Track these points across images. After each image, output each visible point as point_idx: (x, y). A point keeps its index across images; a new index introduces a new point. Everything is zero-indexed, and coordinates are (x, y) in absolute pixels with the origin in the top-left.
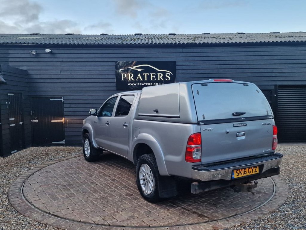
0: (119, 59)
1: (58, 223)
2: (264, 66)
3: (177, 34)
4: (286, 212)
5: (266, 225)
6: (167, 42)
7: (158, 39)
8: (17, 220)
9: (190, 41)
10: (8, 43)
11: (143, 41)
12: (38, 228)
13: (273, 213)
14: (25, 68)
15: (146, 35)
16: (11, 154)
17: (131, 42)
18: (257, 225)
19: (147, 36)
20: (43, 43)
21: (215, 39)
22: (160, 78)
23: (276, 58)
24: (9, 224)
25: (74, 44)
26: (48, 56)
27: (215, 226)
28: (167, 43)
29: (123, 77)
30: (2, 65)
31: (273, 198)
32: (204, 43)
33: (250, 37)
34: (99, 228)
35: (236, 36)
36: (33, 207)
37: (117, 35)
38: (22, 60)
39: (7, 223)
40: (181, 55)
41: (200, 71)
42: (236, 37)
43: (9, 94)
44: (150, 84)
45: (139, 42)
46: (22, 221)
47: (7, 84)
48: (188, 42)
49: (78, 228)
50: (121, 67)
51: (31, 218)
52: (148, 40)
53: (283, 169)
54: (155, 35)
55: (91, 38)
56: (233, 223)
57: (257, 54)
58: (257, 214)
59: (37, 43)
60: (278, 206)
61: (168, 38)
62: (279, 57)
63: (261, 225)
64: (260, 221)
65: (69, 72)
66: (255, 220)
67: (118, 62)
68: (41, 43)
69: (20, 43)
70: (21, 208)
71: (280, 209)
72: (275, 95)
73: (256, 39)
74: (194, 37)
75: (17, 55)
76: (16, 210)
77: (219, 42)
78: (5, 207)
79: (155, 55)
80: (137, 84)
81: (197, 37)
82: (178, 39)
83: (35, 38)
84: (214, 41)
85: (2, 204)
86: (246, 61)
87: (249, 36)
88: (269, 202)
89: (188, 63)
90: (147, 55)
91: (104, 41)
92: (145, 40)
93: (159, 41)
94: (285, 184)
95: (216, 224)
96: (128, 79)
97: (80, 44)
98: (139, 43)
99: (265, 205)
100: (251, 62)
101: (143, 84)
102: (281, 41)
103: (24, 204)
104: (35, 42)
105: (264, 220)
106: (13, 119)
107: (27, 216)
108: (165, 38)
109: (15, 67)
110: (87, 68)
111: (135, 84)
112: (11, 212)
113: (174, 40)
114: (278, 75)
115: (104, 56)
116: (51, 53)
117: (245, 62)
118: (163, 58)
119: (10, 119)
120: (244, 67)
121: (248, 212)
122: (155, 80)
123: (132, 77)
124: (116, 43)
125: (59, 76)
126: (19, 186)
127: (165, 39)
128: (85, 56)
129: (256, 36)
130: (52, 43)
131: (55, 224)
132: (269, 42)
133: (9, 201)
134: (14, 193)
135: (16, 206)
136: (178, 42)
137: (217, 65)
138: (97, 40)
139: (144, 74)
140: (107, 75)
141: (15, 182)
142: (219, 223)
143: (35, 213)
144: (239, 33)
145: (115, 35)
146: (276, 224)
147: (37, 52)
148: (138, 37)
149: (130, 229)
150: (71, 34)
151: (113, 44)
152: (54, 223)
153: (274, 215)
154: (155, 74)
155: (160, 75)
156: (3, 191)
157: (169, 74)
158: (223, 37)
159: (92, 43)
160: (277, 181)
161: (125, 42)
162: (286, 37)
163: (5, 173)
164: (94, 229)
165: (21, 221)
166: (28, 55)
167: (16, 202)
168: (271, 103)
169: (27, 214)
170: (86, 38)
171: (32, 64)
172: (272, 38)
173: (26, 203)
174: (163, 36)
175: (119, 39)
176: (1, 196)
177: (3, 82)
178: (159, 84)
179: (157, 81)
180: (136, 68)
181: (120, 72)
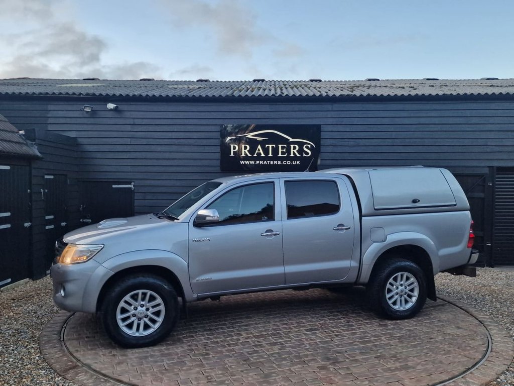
0: (226, 120)
2: (472, 135)
3: (323, 81)
6: (306, 94)
7: (292, 88)
9: (346, 93)
10: (47, 93)
11: (266, 92)
14: (73, 135)
15: (271, 82)
16: (46, 275)
17: (247, 93)
19: (273, 83)
20: (104, 93)
21: (387, 89)
22: (294, 152)
23: (491, 120)
28: (307, 95)
29: (232, 151)
30: (37, 129)
31: (486, 360)
32: (369, 95)
33: (447, 86)
36: (80, 365)
37: (223, 81)
38: (68, 121)
40: (330, 114)
41: (362, 142)
42: (424, 85)
43: (46, 177)
44: (277, 163)
45: (259, 93)
47: (44, 160)
48: (343, 93)
50: (230, 134)
51: (76, 383)
52: (276, 90)
53: (505, 311)
54: (287, 82)
55: (181, 86)
57: (460, 113)
59: (94, 94)
60: (496, 374)
61: (308, 86)
62: (497, 120)
65: (145, 141)
67: (225, 126)
68: (101, 94)
69: (67, 93)
70: (60, 365)
71: (499, 380)
72: (491, 184)
73: (457, 89)
74: (352, 85)
75: (61, 114)
76: (51, 368)
77: (394, 94)
78: (34, 362)
79: (286, 115)
80: (255, 162)
81: (357, 85)
82: (325, 88)
83: (90, 85)
84: (386, 92)
85: (30, 358)
86: (440, 126)
87: (445, 84)
88: (480, 368)
89: (341, 128)
90: (272, 115)
91: (203, 92)
92: (270, 90)
93: (294, 92)
94: (508, 337)
96: (240, 153)
97: (164, 96)
98: (260, 95)
99: (473, 372)
100: (447, 128)
101: (265, 162)
102: (501, 93)
103: (66, 359)
104: (91, 92)
106: (52, 217)
107: (69, 379)
108: (303, 86)
109: (57, 132)
110: (174, 135)
111: (252, 162)
112: (44, 371)
113: (319, 89)
114: (496, 149)
115: (203, 115)
116: (115, 110)
117: (439, 128)
118: (300, 120)
119: (47, 217)
120: (436, 135)
122: (286, 155)
123: (248, 151)
124: (222, 94)
125: (129, 148)
126: (57, 329)
127: (303, 88)
128: (170, 115)
129: (457, 85)
130: (118, 94)
132: (479, 93)
133: (41, 353)
134: (50, 340)
135: (53, 361)
136: (326, 94)
138: (190, 90)
139: (267, 146)
140: (206, 146)
141: (52, 322)
143: (84, 374)
144: (428, 79)
145: (221, 82)
147: (93, 109)
148: (259, 84)
150: (149, 80)
151: (217, 96)
154: (286, 146)
155: (295, 148)
156: (32, 337)
157: (309, 146)
158: (401, 86)
159: (182, 94)
160: (495, 331)
161: (236, 94)
162: (510, 86)
163: (35, 307)
166: (79, 112)
167: (53, 355)
168: (483, 197)
169: (70, 375)
170: (173, 86)
171: (85, 127)
172: (485, 87)
173: (68, 357)
174: (300, 84)
175: (227, 88)
176: (27, 345)
177: (38, 156)
178: (292, 162)
179: (288, 158)
180: (253, 136)
181: (228, 142)
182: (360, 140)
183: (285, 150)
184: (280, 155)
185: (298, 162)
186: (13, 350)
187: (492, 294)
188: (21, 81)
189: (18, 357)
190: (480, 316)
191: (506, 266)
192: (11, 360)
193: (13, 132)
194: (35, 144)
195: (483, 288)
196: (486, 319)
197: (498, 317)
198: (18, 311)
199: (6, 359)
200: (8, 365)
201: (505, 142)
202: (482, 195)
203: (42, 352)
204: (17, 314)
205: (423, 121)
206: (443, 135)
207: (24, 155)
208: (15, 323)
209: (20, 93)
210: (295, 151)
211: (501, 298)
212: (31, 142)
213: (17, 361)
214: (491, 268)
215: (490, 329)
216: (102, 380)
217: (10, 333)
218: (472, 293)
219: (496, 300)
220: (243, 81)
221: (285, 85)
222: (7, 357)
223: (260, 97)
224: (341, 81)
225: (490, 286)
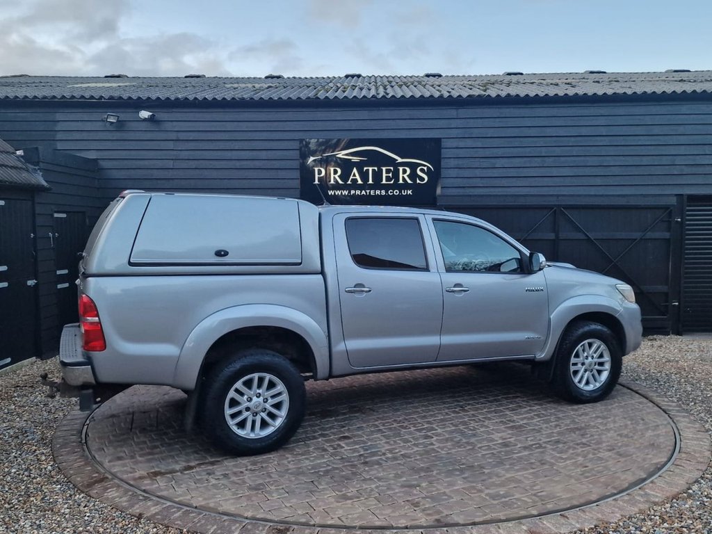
0: (308, 133)
1: (165, 513)
2: (653, 151)
3: (444, 75)
4: (705, 500)
5: (657, 529)
6: (420, 94)
7: (400, 86)
8: (74, 505)
9: (476, 92)
10: (54, 97)
11: (364, 93)
12: (121, 525)
13: (675, 500)
14: (92, 155)
15: (370, 77)
17: (336, 94)
18: (636, 528)
19: (373, 79)
20: (134, 97)
21: (534, 86)
22: (403, 178)
23: (681, 130)
24: (55, 513)
25: (205, 98)
26: (143, 126)
27: (534, 529)
28: (422, 96)
29: (317, 176)
30: (40, 148)
31: (673, 464)
32: (509, 95)
33: (618, 81)
34: (261, 528)
35: (584, 80)
36: (110, 477)
37: (303, 77)
38: (85, 136)
39: (50, 512)
40: (454, 123)
41: (499, 163)
42: (586, 80)
43: (56, 215)
44: (381, 193)
45: (354, 94)
46: (85, 507)
47: (52, 191)
48: (471, 92)
49: (213, 526)
50: (313, 153)
51: (105, 501)
52: (377, 89)
53: (698, 396)
54: (393, 78)
55: (243, 85)
56: (578, 522)
57: (636, 121)
58: (636, 502)
59: (121, 98)
60: (687, 483)
61: (423, 83)
62: (689, 129)
63: (644, 529)
64: (644, 520)
65: (193, 164)
66: (630, 518)
67: (306, 142)
68: (130, 98)
69: (83, 97)
70: (82, 478)
71: (690, 491)
72: (679, 220)
73: (633, 86)
74: (485, 81)
75: (73, 126)
76: (69, 482)
77: (543, 94)
78: (46, 474)
79: (392, 124)
80: (350, 192)
81: (492, 81)
82: (446, 86)
83: (114, 85)
84: (532, 91)
85: (39, 468)
86: (609, 138)
87: (615, 78)
88: (664, 475)
90: (373, 125)
91: (274, 93)
92: (370, 90)
93: (403, 91)
94: (703, 432)
95: (535, 523)
96: (328, 180)
97: (219, 99)
98: (355, 97)
99: (656, 481)
100: (620, 141)
101: (363, 192)
102: (695, 91)
103: (90, 468)
104: (116, 94)
105: (653, 517)
106: (65, 272)
107: (95, 496)
108: (416, 84)
109: (68, 152)
110: (234, 155)
111: (346, 192)
112: (59, 486)
113: (438, 88)
114: (687, 170)
115: (274, 126)
116: (151, 120)
117: (606, 141)
118: (412, 132)
119: (59, 272)
120: (603, 151)
121: (614, 498)
122: (392, 182)
123: (339, 176)
124: (301, 96)
125: (169, 174)
126: (77, 427)
127: (415, 86)
128: (230, 126)
129: (631, 80)
130: (154, 97)
131: (159, 517)
132: (664, 92)
133: (54, 461)
134: (67, 443)
135: (72, 472)
136: (448, 94)
137: (539, 149)
138: (256, 91)
139: (365, 168)
140: (279, 171)
141: (69, 417)
142: (545, 522)
143: (115, 489)
144: (592, 72)
145: (300, 78)
146: (682, 527)
147: (120, 119)
148: (353, 82)
149: (333, 531)
150: (198, 77)
151: (294, 98)
152: (159, 515)
153: (675, 505)
154: (392, 168)
155: (405, 172)
156: (42, 438)
157: (425, 168)
158: (553, 82)
159: (245, 96)
160: (685, 424)
161: (322, 95)
162: (706, 80)
164: (249, 530)
165: (82, 508)
166: (100, 123)
167: (72, 463)
168: (668, 237)
169: (95, 491)
170: (232, 85)
171: (109, 145)
172: (671, 83)
173: (92, 466)
174: (412, 80)
175: (308, 87)
176: (36, 450)
177: (43, 186)
178: (400, 192)
179: (396, 186)
180: (347, 155)
181: (311, 165)
182: (497, 160)
183: (391, 175)
184: (384, 182)
185: (410, 192)
186: (15, 457)
187: (680, 373)
188: (17, 80)
189: (23, 467)
190: (664, 402)
191: (699, 334)
192: (13, 470)
193: (7, 152)
194: (39, 169)
195: (667, 364)
196: (672, 406)
197: (688, 405)
198: (22, 403)
199: (6, 470)
200: (9, 478)
201: (700, 160)
202: (667, 235)
203: (56, 459)
204: (20, 407)
205: (584, 131)
206: (612, 151)
207: (25, 184)
208: (18, 419)
209: (16, 97)
210: (405, 176)
211: (692, 377)
212: (33, 167)
213: (22, 472)
214: (679, 337)
215: (677, 421)
216: (141, 498)
217: (12, 433)
218: (652, 371)
219: (685, 381)
220: (330, 76)
221: (390, 82)
222: (7, 468)
223: (354, 99)
224: (470, 76)
225: (677, 361)
